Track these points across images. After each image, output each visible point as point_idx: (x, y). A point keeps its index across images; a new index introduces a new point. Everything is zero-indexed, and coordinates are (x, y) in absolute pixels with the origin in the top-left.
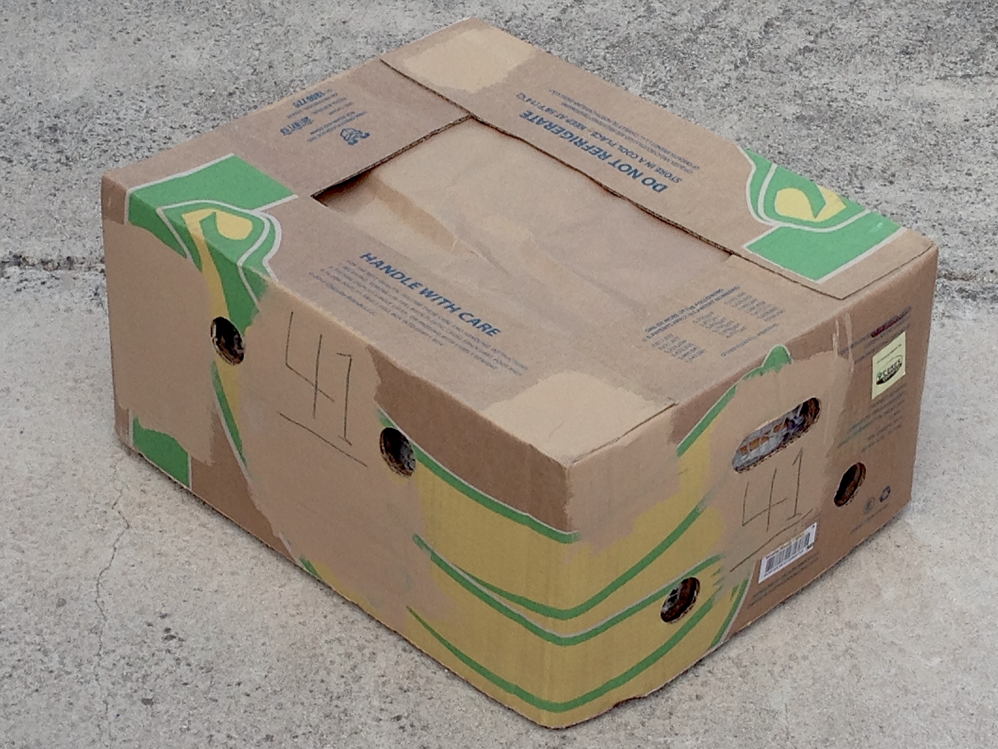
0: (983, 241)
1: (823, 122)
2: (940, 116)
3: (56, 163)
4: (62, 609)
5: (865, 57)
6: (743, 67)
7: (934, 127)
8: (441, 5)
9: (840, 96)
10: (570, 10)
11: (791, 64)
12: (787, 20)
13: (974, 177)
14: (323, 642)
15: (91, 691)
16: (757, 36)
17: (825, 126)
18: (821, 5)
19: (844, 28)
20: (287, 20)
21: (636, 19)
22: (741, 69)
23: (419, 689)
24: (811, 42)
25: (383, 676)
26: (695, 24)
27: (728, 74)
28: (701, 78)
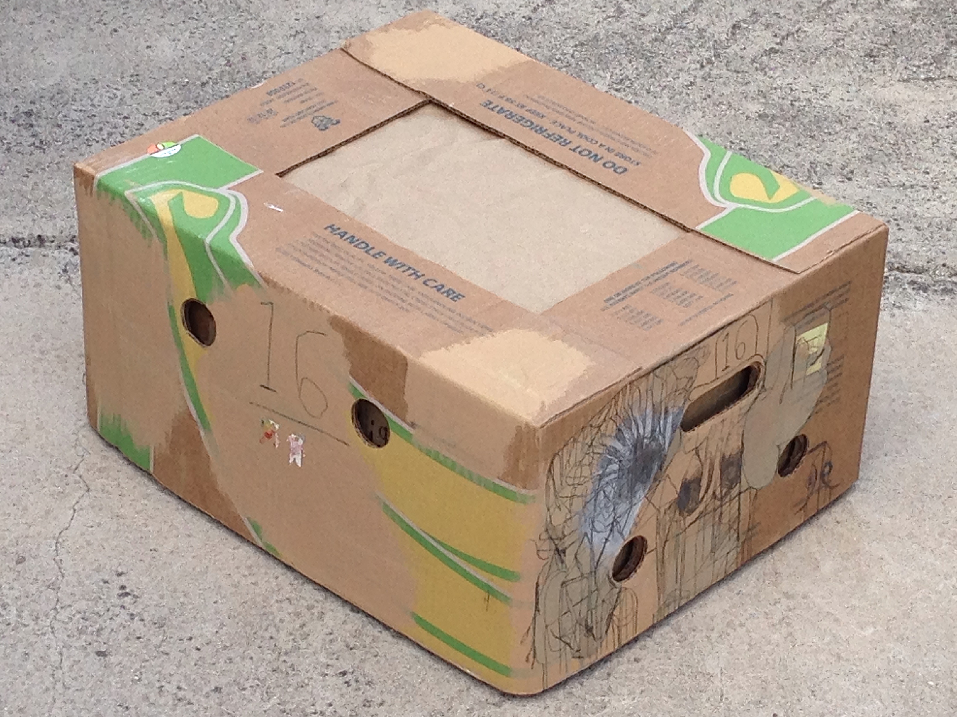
0: (936, 236)
1: (785, 120)
2: (902, 116)
3: (30, 146)
4: (20, 566)
5: (829, 59)
6: (709, 66)
7: (895, 127)
8: (414, 2)
9: (802, 96)
10: (541, 9)
11: (755, 65)
12: (754, 23)
13: (931, 175)
14: (273, 601)
15: (46, 642)
16: (724, 37)
17: (788, 124)
18: (789, 8)
19: (810, 31)
20: (262, 14)
21: (605, 19)
22: (707, 69)
23: (365, 647)
24: (777, 44)
25: (331, 634)
26: (664, 24)
27: (694, 73)
28: (667, 75)
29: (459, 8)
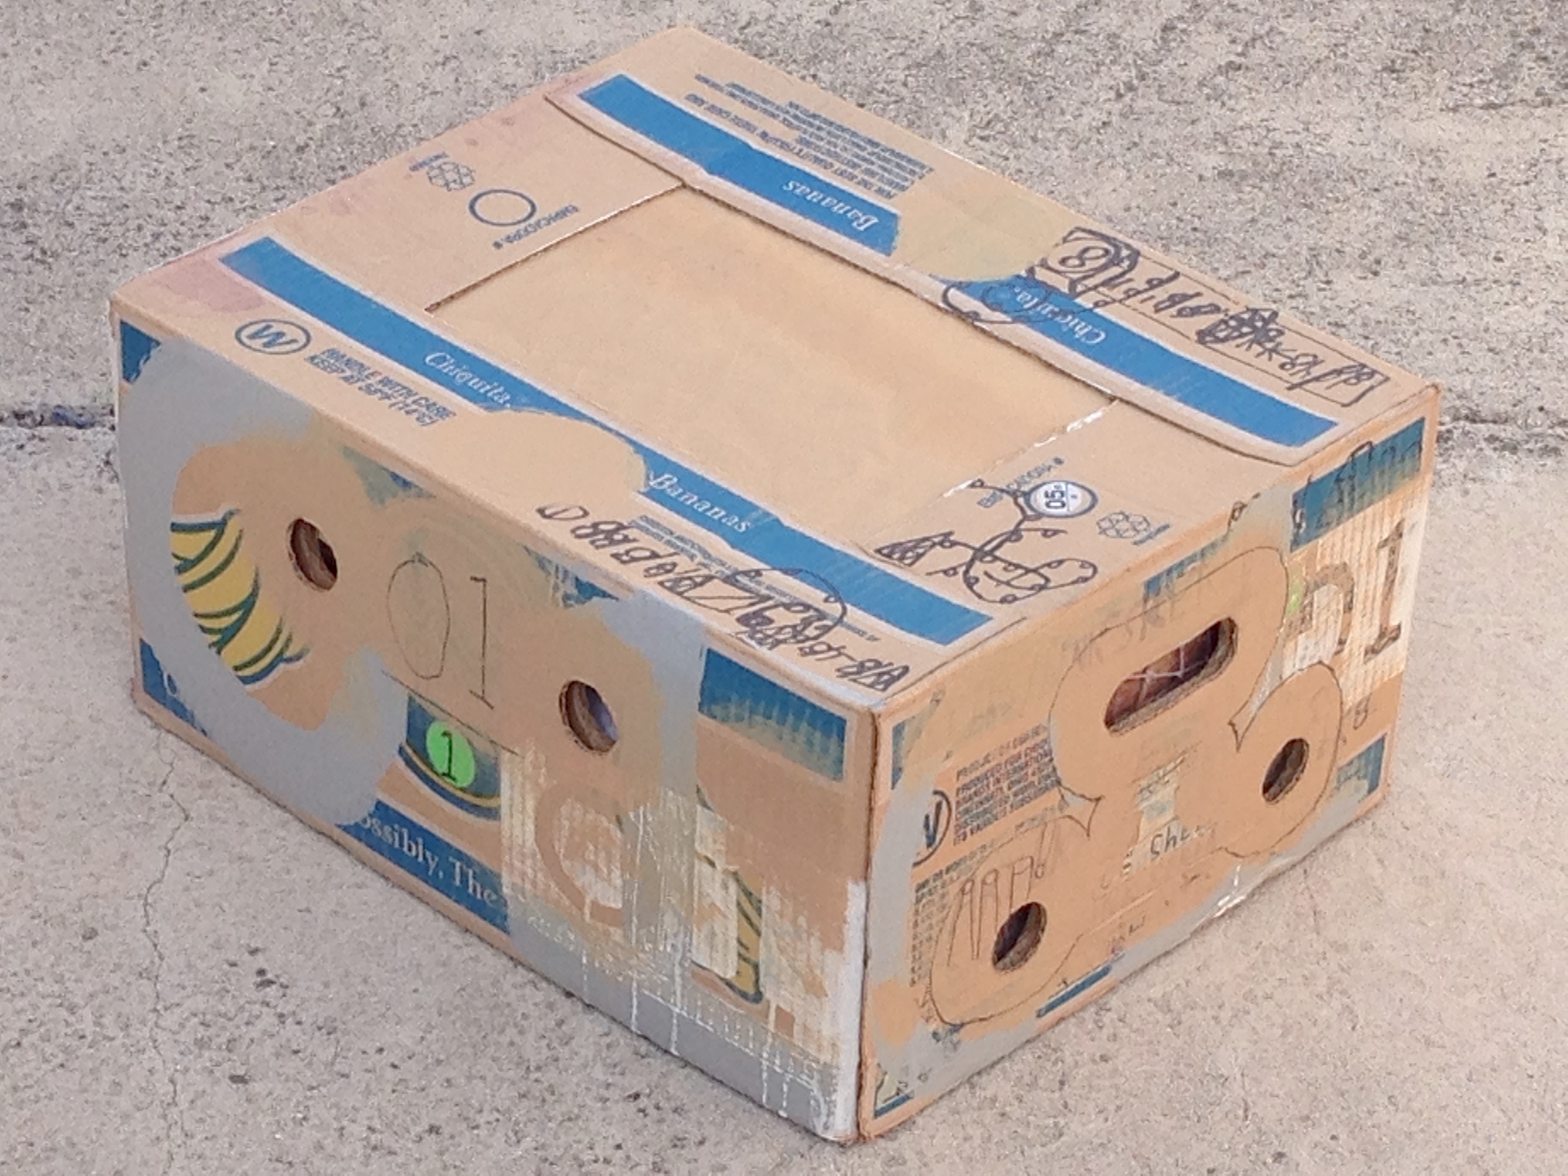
0: (1525, 362)
1: (1263, 179)
2: (1451, 168)
3: (25, 259)
4: (92, 942)
5: (1324, 77)
6: (1130, 95)
7: (1441, 187)
8: (636, 4)
9: (1288, 140)
10: (844, 8)
11: (1206, 91)
12: (1196, 21)
13: (1507, 263)
15: (147, 1065)
16: (1149, 45)
17: (1266, 186)
19: (1289, 32)
20: (384, 29)
21: (952, 22)
22: (1127, 99)
24: (1238, 55)
26: (1051, 29)
27: (1107, 106)
28: (1063, 113)
29: (709, 11)
